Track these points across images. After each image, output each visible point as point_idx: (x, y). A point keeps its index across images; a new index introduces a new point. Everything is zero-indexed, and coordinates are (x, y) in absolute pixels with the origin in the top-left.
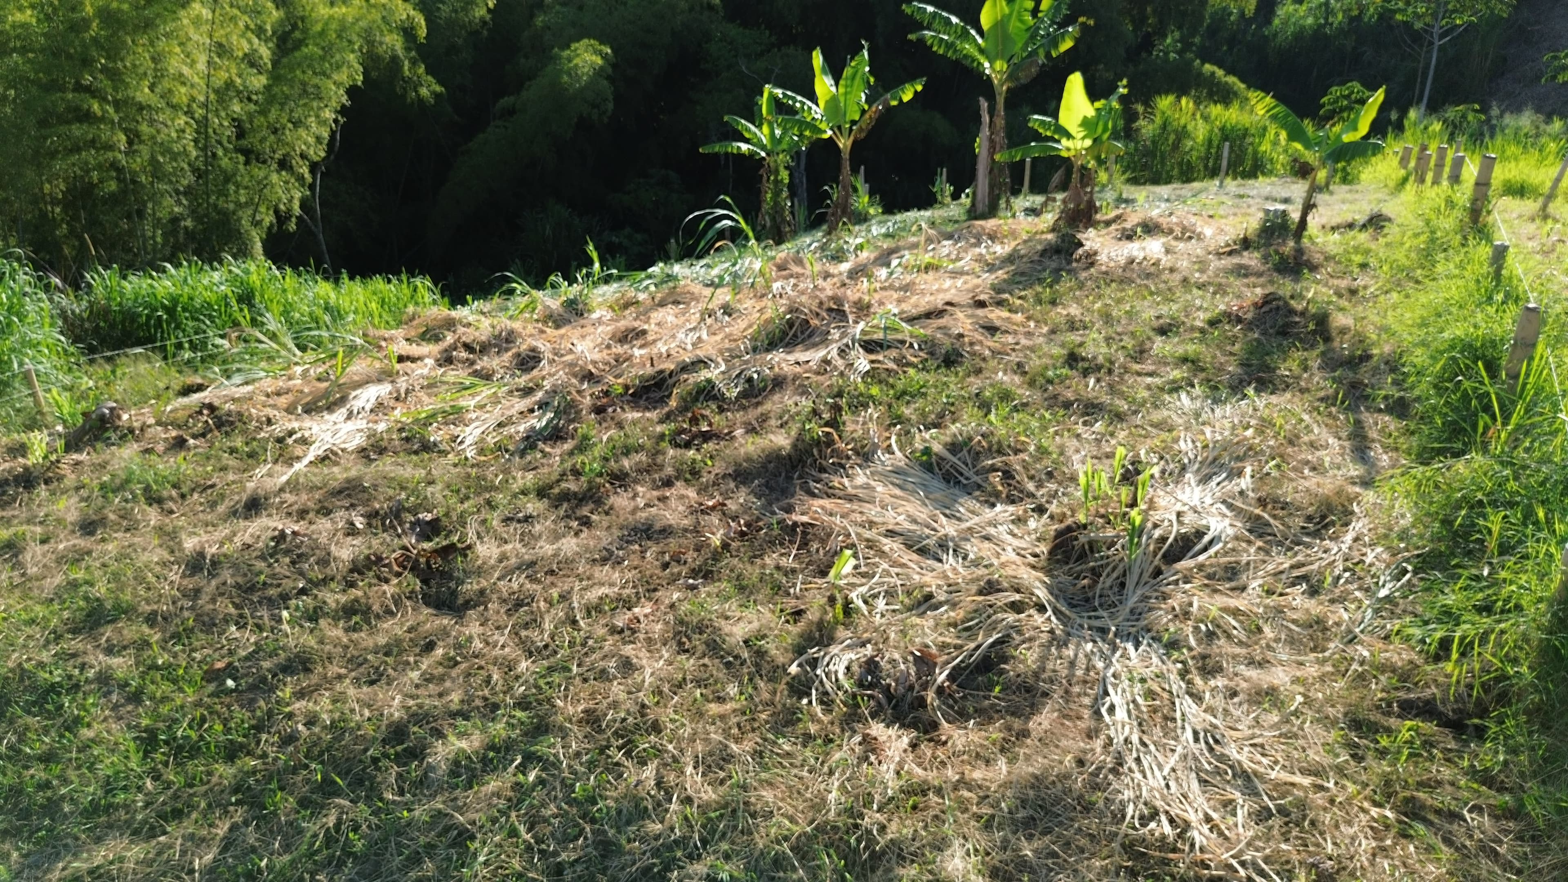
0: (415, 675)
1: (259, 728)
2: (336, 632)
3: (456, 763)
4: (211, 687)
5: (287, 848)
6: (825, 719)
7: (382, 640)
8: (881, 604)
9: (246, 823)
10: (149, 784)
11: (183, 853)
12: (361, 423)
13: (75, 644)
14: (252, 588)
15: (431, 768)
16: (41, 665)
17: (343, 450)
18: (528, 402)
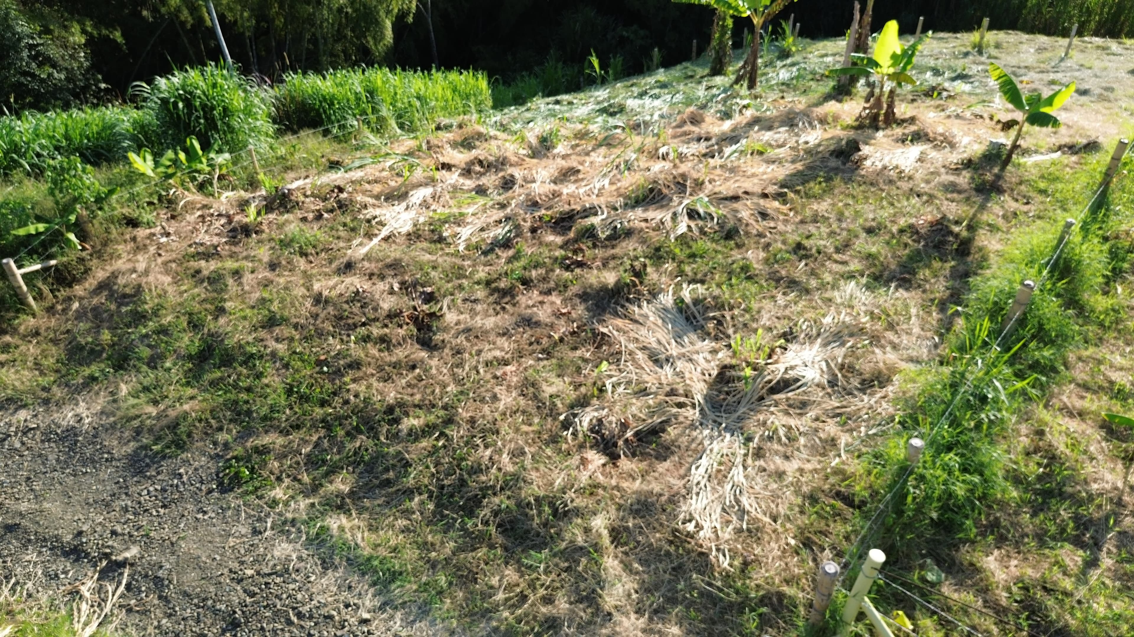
0: (404, 381)
1: (335, 394)
2: (374, 351)
3: (411, 430)
4: (318, 369)
5: (339, 452)
6: (571, 443)
7: (394, 359)
8: (621, 389)
9: (325, 437)
10: (288, 411)
11: (299, 445)
12: (412, 214)
13: (262, 334)
14: (341, 318)
15: (399, 431)
16: (248, 343)
17: (399, 233)
18: (501, 214)
